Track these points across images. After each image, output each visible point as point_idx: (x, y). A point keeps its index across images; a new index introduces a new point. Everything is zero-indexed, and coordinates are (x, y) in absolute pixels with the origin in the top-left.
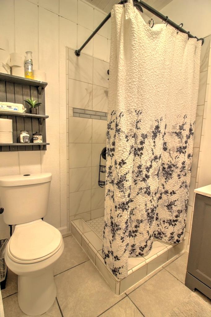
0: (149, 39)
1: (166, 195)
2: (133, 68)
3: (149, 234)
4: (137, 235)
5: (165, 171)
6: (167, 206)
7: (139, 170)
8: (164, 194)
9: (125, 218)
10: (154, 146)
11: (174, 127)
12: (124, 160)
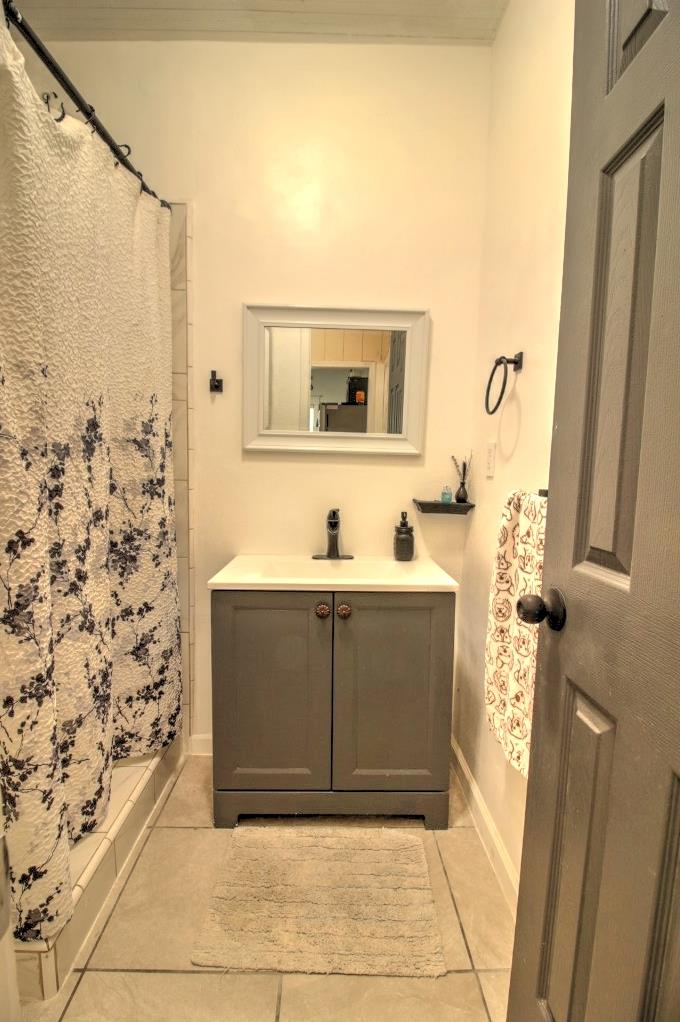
0: (51, 152)
1: (126, 622)
2: (25, 231)
3: (103, 750)
4: (68, 773)
5: (118, 553)
6: (132, 653)
7: (55, 560)
8: (120, 618)
9: (49, 723)
10: (90, 480)
11: (129, 426)
12: (25, 531)
